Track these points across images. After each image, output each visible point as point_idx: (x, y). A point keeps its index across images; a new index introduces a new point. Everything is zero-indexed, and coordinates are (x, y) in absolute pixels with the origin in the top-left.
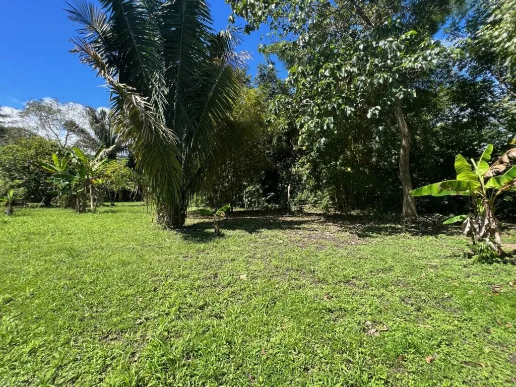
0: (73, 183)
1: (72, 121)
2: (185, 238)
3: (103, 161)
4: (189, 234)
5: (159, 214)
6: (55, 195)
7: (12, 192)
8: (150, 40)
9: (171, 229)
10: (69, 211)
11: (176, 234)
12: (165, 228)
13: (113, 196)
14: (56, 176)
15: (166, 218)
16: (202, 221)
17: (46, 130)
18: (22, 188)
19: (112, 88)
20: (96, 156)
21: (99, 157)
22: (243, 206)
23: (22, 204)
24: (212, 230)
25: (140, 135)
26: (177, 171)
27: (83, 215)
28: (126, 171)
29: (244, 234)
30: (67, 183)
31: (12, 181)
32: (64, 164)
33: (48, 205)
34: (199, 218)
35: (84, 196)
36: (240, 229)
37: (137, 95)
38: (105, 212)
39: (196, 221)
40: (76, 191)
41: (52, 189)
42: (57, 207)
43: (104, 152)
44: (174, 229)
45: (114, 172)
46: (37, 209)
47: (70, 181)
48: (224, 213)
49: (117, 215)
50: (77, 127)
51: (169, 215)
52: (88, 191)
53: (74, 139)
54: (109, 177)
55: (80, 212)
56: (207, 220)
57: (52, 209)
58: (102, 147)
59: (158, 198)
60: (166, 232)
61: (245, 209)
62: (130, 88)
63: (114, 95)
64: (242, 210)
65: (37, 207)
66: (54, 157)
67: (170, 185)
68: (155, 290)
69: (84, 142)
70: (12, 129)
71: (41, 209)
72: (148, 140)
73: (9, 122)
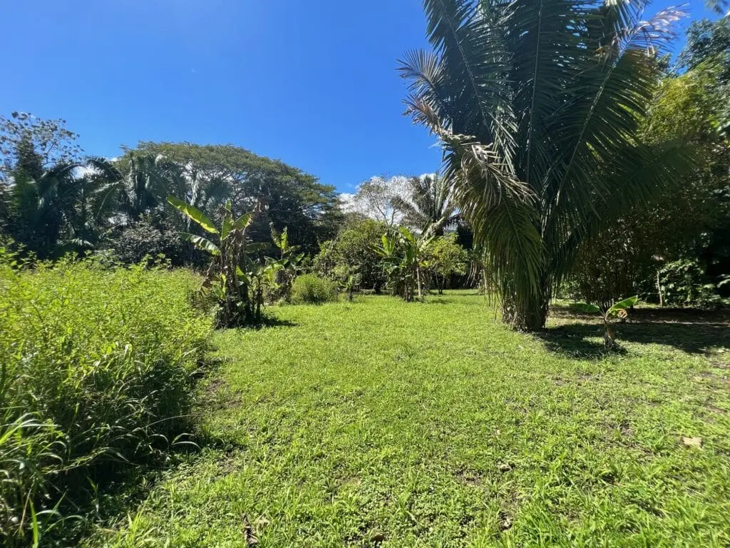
0: (402, 266)
1: (398, 197)
2: (551, 348)
3: (431, 238)
4: (555, 341)
5: (505, 307)
6: (384, 281)
7: (351, 278)
8: (491, 63)
9: (525, 331)
10: (398, 299)
11: (533, 339)
12: (515, 329)
13: (440, 282)
14: (386, 260)
15: (516, 315)
16: (574, 322)
17: (375, 210)
18: (358, 274)
19: (444, 145)
20: (423, 234)
21: (427, 235)
22: (654, 299)
23: (359, 291)
24: (601, 340)
25: (481, 198)
26: (533, 244)
27: (411, 303)
28: (456, 249)
29: (672, 353)
30: (396, 267)
31: (351, 267)
32: (392, 246)
33: (378, 292)
34: (567, 318)
35: (412, 283)
36: (658, 343)
37: (477, 144)
38: (433, 302)
39: (564, 322)
40: (404, 276)
41: (381, 274)
42: (387, 294)
43: (432, 227)
44: (529, 331)
45: (442, 252)
46: (369, 296)
47: (398, 265)
48: (625, 312)
49: (447, 306)
50: (402, 202)
51: (521, 311)
52: (416, 277)
53: (400, 216)
54: (437, 258)
55: (409, 301)
56: (583, 322)
57: (381, 296)
58: (430, 222)
59: (505, 285)
60: (517, 334)
61: (660, 306)
62: (468, 137)
63: (448, 153)
64: (653, 306)
65: (369, 294)
66: (384, 239)
67: (523, 266)
68: (517, 423)
69: (409, 218)
70: (349, 214)
71: (373, 296)
72: (492, 202)
73: (347, 208)
